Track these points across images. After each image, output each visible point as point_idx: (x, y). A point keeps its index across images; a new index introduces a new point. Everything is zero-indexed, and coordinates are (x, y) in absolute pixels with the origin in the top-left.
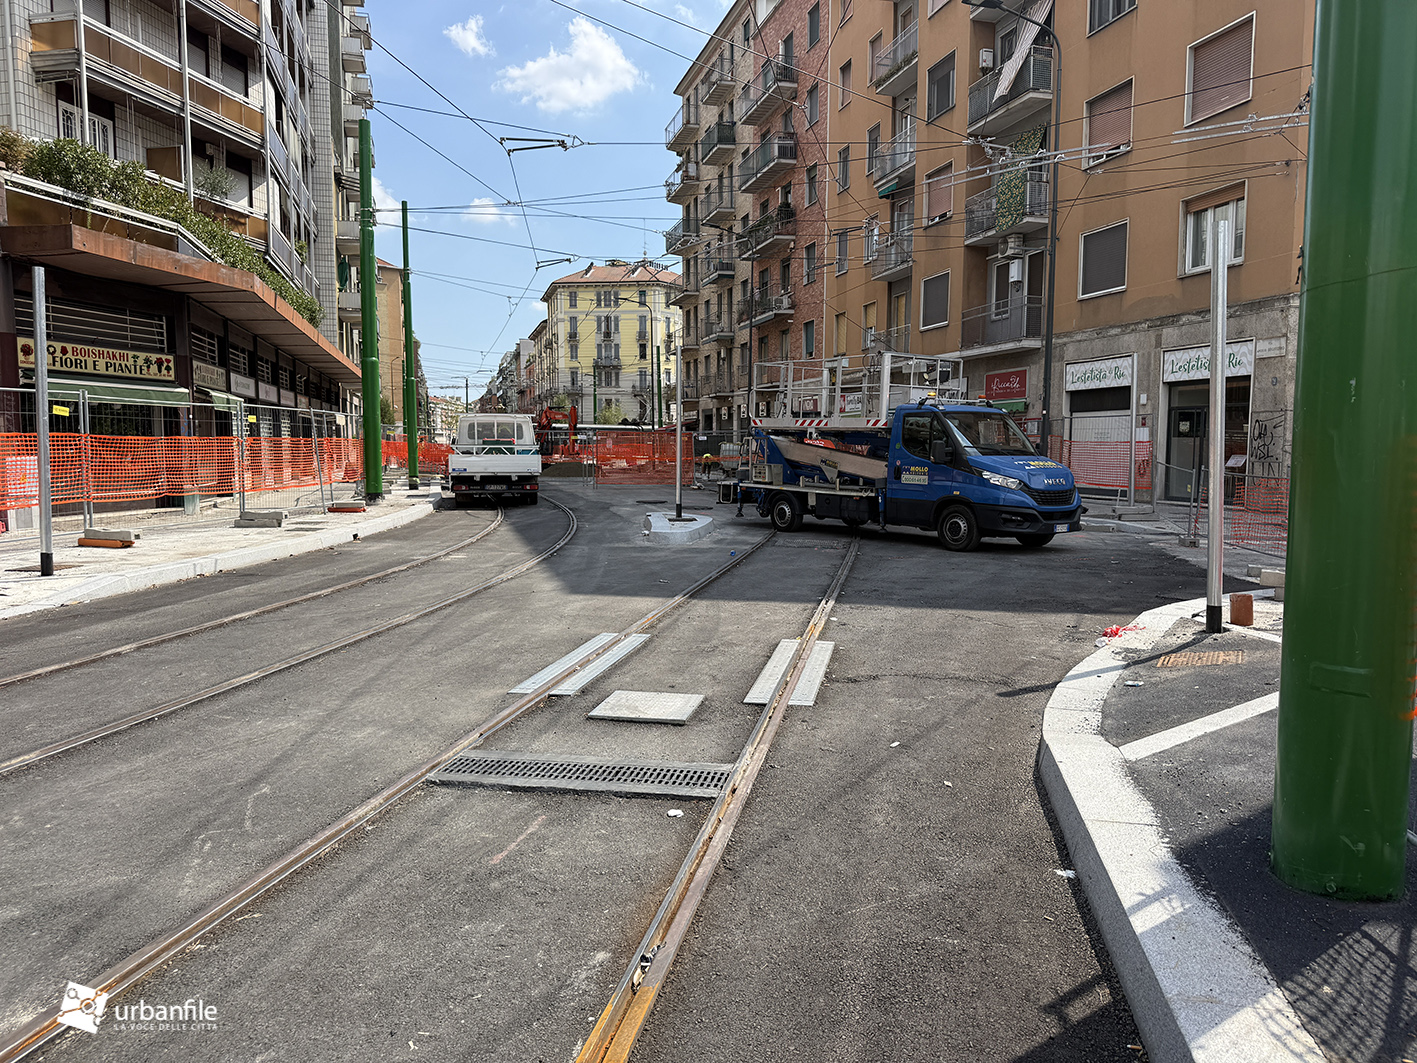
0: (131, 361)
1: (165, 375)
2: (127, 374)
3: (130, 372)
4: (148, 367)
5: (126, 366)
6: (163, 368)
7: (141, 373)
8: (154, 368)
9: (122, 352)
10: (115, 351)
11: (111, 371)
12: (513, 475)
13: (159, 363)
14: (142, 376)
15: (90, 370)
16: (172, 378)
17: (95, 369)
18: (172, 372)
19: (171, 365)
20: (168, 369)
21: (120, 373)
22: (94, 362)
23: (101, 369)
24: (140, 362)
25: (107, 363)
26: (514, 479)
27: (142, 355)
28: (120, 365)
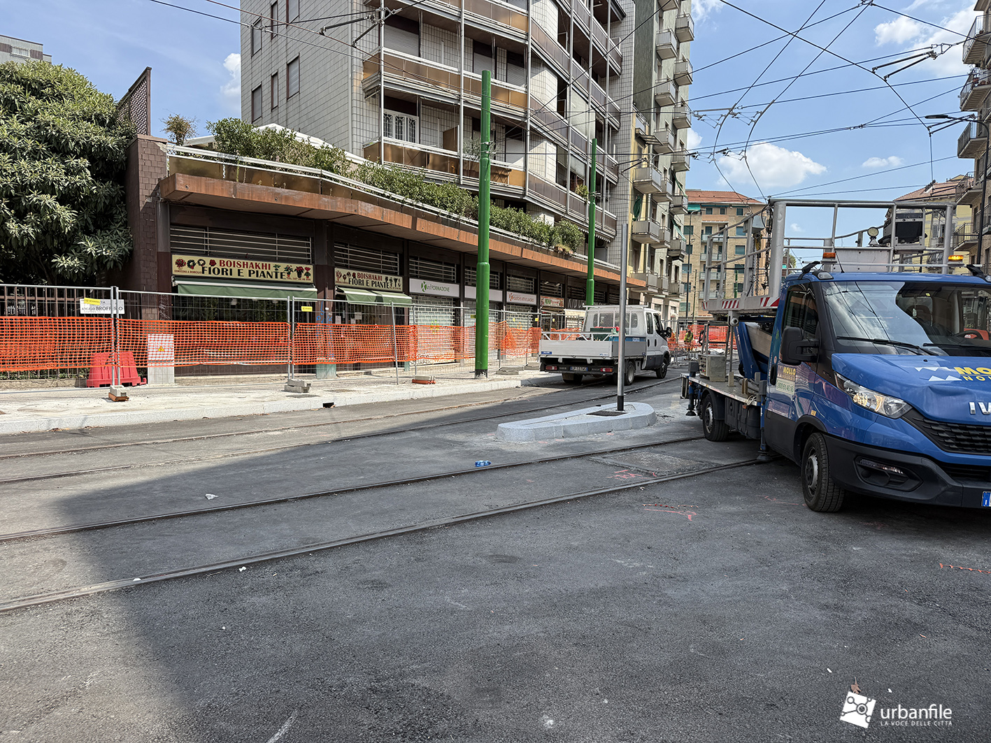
0: (273, 269)
1: (304, 278)
2: (269, 278)
3: (271, 277)
4: (289, 274)
5: (268, 273)
6: (303, 274)
7: (282, 278)
8: (294, 275)
9: (264, 263)
10: (258, 262)
11: (254, 277)
12: (588, 359)
13: (299, 271)
14: (282, 280)
15: (235, 275)
16: (312, 281)
17: (239, 275)
18: (311, 277)
19: (311, 272)
20: (308, 275)
21: (262, 278)
22: (239, 270)
23: (245, 275)
24: (281, 269)
25: (250, 271)
26: (589, 362)
27: (283, 266)
28: (263, 272)
